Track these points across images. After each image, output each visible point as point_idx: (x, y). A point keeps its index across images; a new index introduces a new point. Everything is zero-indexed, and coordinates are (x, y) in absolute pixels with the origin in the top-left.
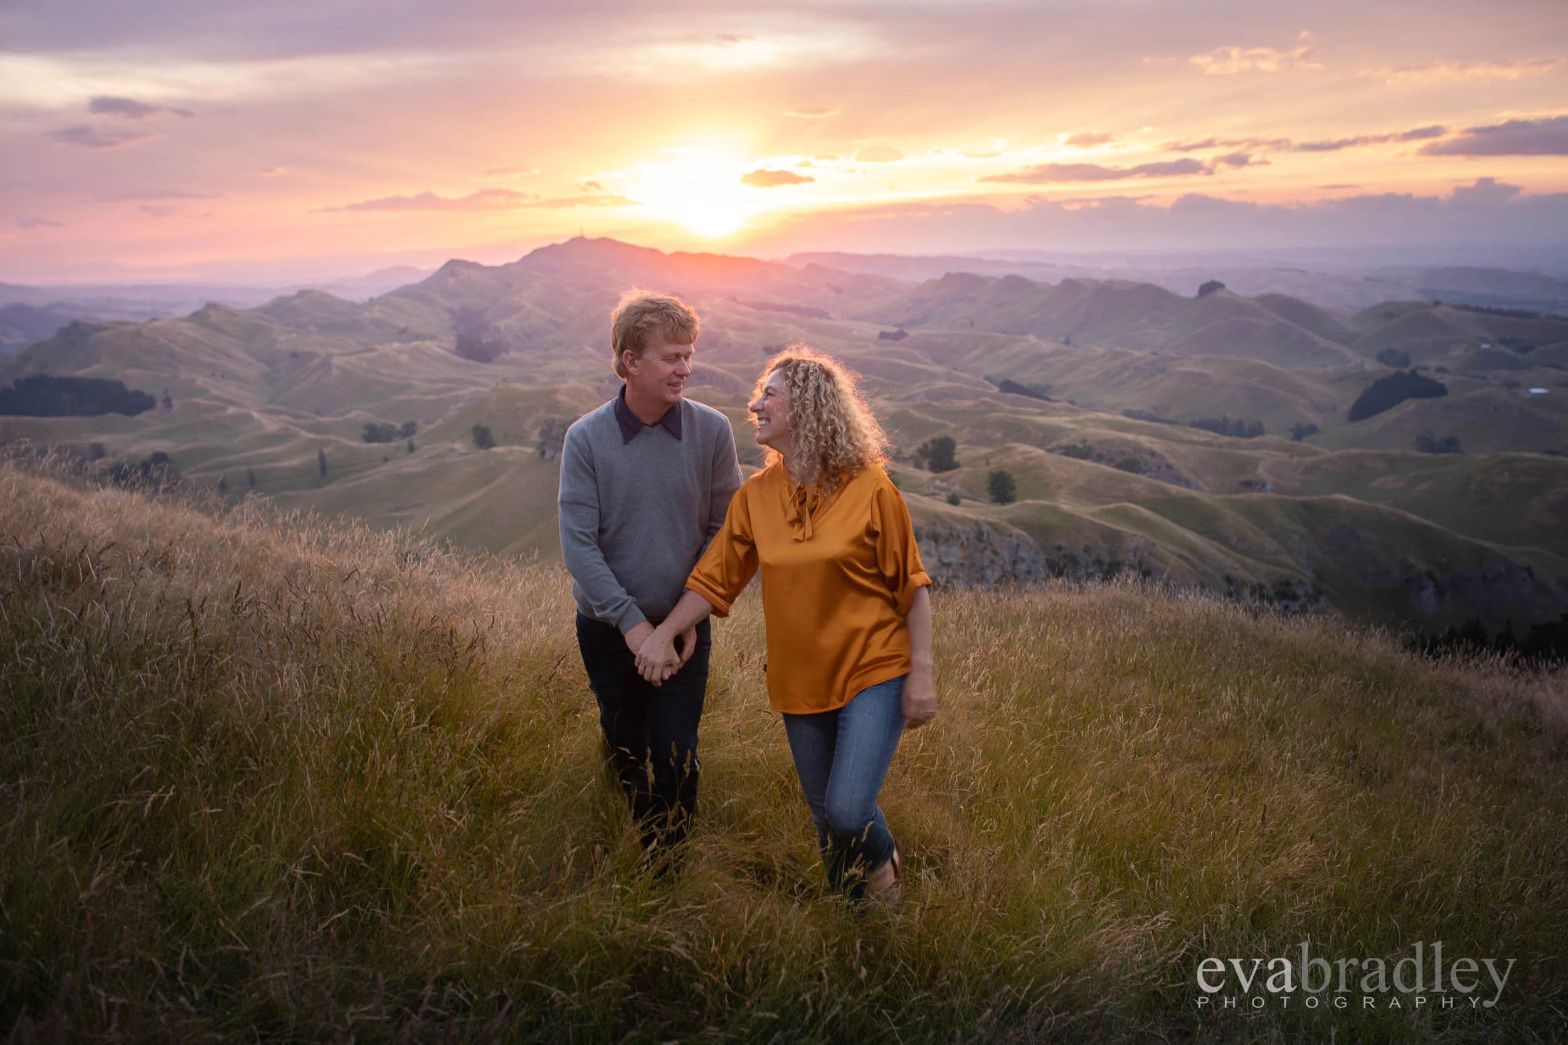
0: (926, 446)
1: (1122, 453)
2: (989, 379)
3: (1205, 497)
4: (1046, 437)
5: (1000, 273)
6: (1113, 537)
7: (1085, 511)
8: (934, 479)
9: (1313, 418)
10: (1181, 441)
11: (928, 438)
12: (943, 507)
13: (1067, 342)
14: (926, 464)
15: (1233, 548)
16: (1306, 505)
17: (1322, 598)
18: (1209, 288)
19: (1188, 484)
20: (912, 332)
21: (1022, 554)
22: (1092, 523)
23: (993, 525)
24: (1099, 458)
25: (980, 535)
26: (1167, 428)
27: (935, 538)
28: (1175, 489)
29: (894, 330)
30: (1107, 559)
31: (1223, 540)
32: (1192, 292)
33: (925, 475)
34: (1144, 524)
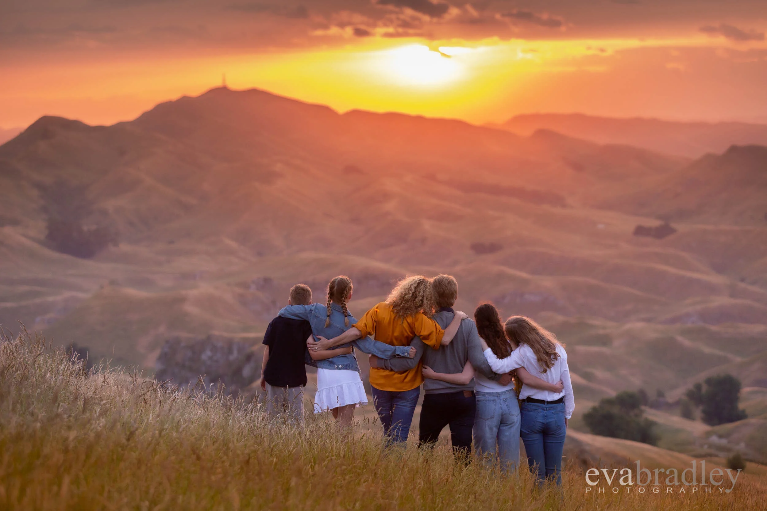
0: (698, 387)
8: (708, 434)
11: (701, 377)
14: (698, 412)
20: (682, 227)
29: (654, 223)
33: (698, 428)
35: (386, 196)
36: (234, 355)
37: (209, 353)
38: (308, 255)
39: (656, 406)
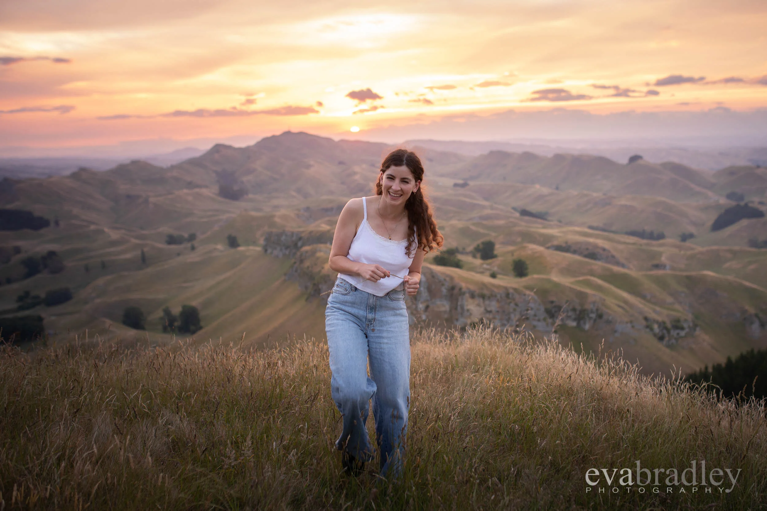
0: (478, 246)
1: (587, 249)
2: (514, 209)
3: (633, 272)
4: (545, 241)
5: (520, 151)
6: (582, 296)
7: (566, 281)
8: (482, 264)
9: (692, 229)
10: (619, 242)
11: (479, 242)
12: (487, 279)
13: (557, 188)
14: (479, 255)
15: (649, 301)
16: (688, 277)
17: (698, 329)
18: (634, 159)
19: (623, 266)
20: (471, 183)
21: (532, 305)
22: (570, 288)
23: (515, 290)
24: (575, 252)
25: (508, 295)
26: (612, 235)
27: (483, 297)
28: (616, 269)
29: (461, 182)
30: (578, 308)
31: (643, 297)
32: (624, 161)
33: (478, 262)
34: (599, 288)
35: (355, 173)
36: (294, 238)
37: (284, 237)
38: (324, 197)
39: (462, 253)
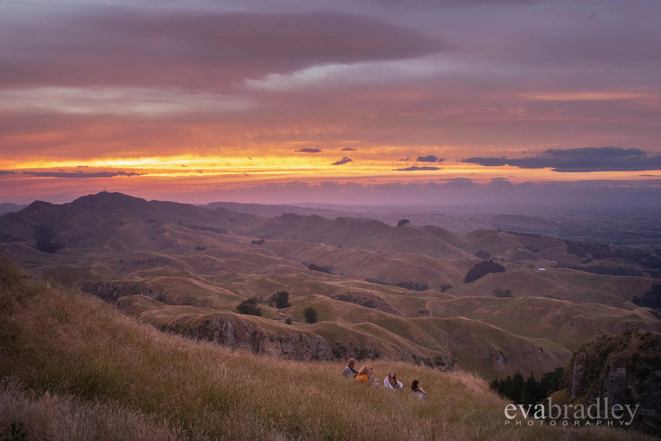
0: (275, 296)
1: (365, 298)
2: (303, 263)
3: (404, 319)
4: (330, 291)
5: (309, 214)
6: (362, 339)
7: (349, 326)
8: (279, 311)
9: (449, 281)
10: (391, 293)
11: (275, 292)
12: (284, 325)
13: (339, 246)
14: (275, 304)
15: (416, 342)
16: (447, 322)
17: (456, 364)
18: (403, 222)
19: (395, 313)
20: (267, 241)
21: (321, 347)
22: (353, 332)
23: (307, 333)
24: (355, 301)
25: (301, 339)
26: (385, 286)
27: (280, 340)
28: (389, 315)
29: (259, 240)
30: (359, 348)
31: (412, 339)
32: (395, 224)
33: (274, 310)
34: (376, 332)
35: (165, 230)
36: (110, 288)
37: (100, 288)
38: (136, 252)
39: (260, 302)
